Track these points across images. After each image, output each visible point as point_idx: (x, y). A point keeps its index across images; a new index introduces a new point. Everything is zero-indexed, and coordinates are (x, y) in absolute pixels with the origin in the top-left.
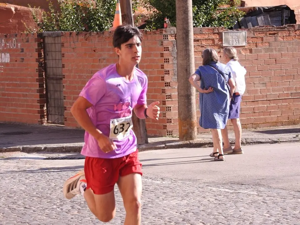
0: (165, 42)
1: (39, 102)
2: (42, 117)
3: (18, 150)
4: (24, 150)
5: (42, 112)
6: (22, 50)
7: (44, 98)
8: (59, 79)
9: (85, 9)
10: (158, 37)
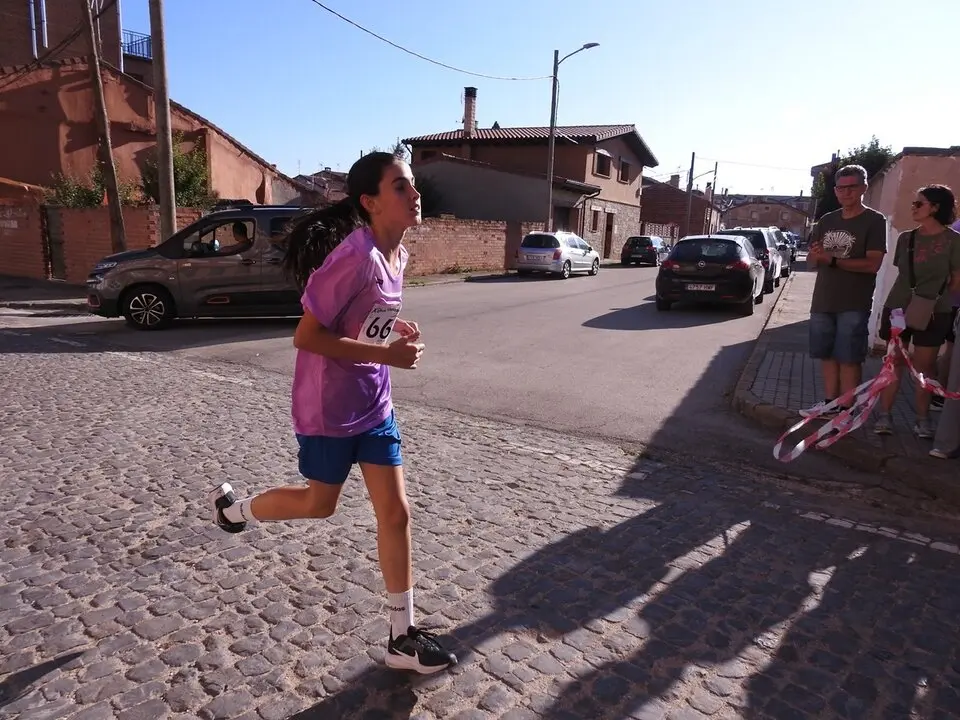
0: (151, 217)
1: (45, 261)
2: (47, 272)
3: (5, 306)
4: (11, 306)
5: (47, 269)
6: (27, 219)
7: (48, 258)
8: (61, 243)
9: (86, 190)
10: (145, 212)
